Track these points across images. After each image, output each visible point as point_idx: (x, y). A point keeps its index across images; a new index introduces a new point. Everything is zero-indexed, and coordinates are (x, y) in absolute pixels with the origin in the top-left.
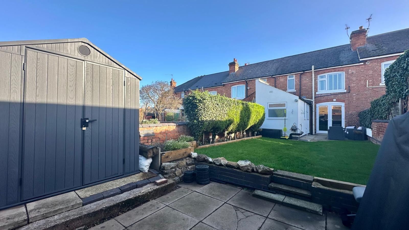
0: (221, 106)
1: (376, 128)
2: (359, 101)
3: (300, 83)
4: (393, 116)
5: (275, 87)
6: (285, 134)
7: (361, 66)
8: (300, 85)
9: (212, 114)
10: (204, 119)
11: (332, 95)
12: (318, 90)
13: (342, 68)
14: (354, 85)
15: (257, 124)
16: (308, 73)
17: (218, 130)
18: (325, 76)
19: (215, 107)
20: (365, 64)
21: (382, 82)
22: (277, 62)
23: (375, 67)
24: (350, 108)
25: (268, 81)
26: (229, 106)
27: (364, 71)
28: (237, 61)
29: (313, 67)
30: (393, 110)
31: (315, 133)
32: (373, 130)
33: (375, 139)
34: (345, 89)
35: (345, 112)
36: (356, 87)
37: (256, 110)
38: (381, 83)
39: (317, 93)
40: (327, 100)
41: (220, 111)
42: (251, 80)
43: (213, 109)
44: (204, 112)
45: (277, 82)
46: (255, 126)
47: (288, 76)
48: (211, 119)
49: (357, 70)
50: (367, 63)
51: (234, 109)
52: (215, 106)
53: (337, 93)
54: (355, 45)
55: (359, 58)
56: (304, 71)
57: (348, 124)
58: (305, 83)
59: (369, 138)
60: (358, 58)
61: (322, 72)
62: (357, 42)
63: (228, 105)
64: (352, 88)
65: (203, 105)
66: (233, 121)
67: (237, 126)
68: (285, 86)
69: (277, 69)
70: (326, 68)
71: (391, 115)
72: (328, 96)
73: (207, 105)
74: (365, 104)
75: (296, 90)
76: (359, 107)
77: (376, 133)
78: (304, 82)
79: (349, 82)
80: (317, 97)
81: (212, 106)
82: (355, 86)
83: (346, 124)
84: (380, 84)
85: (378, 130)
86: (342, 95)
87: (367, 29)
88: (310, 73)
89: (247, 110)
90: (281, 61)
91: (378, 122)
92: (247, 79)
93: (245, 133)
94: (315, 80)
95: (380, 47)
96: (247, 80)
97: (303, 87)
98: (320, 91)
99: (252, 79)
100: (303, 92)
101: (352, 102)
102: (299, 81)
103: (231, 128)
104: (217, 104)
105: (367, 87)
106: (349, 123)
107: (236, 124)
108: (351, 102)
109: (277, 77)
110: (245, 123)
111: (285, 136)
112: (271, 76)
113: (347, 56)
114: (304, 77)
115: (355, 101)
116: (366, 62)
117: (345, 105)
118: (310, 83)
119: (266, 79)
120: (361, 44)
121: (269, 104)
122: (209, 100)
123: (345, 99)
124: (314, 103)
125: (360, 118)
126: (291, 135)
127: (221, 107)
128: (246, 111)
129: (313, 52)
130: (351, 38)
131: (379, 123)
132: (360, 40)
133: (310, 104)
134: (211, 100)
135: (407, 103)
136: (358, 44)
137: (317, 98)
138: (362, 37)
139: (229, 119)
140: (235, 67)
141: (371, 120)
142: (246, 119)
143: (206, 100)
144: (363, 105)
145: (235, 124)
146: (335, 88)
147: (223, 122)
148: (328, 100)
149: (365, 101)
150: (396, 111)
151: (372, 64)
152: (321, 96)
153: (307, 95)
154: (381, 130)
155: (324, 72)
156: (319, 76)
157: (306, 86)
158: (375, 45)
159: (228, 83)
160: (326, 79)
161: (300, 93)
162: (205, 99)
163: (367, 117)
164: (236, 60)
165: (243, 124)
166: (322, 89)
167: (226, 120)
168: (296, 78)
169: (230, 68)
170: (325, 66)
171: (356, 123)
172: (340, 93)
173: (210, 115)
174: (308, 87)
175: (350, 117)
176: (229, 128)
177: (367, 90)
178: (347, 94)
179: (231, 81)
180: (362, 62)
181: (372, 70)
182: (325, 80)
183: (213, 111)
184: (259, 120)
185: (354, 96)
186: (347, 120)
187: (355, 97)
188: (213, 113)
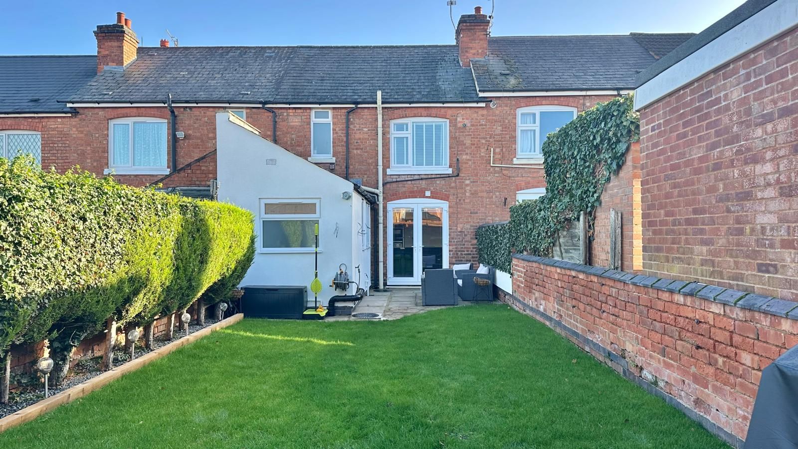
0: (98, 223)
1: (523, 275)
2: (477, 199)
3: (347, 139)
4: (563, 251)
5: (275, 141)
6: (316, 301)
7: (480, 109)
8: (348, 143)
9: (57, 263)
10: (17, 290)
11: (422, 179)
12: (392, 163)
13: (443, 110)
14: (468, 158)
15: (231, 276)
16: (366, 110)
17: (81, 329)
18: (407, 125)
19: (69, 231)
20: (487, 107)
21: (517, 157)
22: (275, 59)
23: (507, 119)
24: (459, 216)
25: (250, 119)
26: (130, 221)
27: (486, 125)
28: (130, 23)
29: (379, 93)
30: (564, 237)
31: (385, 284)
32: (515, 277)
33: (519, 301)
34: (450, 167)
35: (450, 226)
36: (470, 163)
37: (230, 229)
38: (515, 157)
39: (388, 170)
40: (411, 192)
41: (93, 246)
42: (190, 108)
43: (63, 240)
44: (18, 261)
45: (281, 125)
46: (223, 285)
47: (313, 113)
48: (53, 285)
49: (472, 119)
50: (491, 104)
51: (151, 234)
52: (70, 223)
53: (433, 176)
54: (466, 52)
55: (478, 89)
56: (356, 103)
57: (456, 258)
58: (360, 139)
59: (502, 295)
60: (473, 88)
61: (400, 111)
62: (471, 45)
63: (126, 216)
64: (464, 165)
65: (10, 225)
66: (148, 279)
67: (163, 297)
68: (306, 142)
69: (279, 83)
70: (410, 103)
71: (558, 248)
72: (413, 182)
73: (29, 225)
74: (488, 206)
75: (337, 159)
76: (477, 213)
77: (523, 286)
78: (357, 136)
79: (458, 148)
80: (388, 183)
81: (58, 229)
82: (469, 160)
83: (452, 258)
84: (515, 159)
85: (528, 279)
86: (443, 182)
87: (490, 17)
88: (373, 111)
89: (198, 230)
90: (289, 58)
91: (529, 261)
92: (173, 102)
93: (186, 317)
94: (383, 134)
95: (512, 69)
96: (173, 105)
97: (355, 151)
98: (396, 165)
99: (195, 105)
100: (355, 164)
101: (464, 200)
102: (344, 132)
103: (137, 309)
104: (81, 218)
105: (492, 165)
106: (457, 254)
107: (160, 289)
108: (462, 201)
109: (281, 111)
110: (190, 280)
111: (316, 308)
112: (260, 103)
113: (452, 80)
114: (357, 121)
115: (469, 197)
116: (491, 101)
117: (450, 207)
118: (372, 139)
119: (244, 111)
120: (478, 51)
121: (263, 202)
122: (42, 202)
123: (449, 191)
124: (381, 198)
125: (478, 241)
126: (333, 301)
127: (97, 226)
128: (197, 235)
129: (374, 47)
130: (458, 32)
131: (530, 264)
132: (476, 41)
133: (372, 201)
134: (50, 202)
135: (593, 224)
136: (472, 51)
137: (388, 186)
138: (480, 34)
139: (130, 275)
140: (121, 47)
141: (510, 252)
142: (194, 265)
143: (26, 204)
144: (483, 209)
145: (153, 288)
146: (429, 163)
147: (105, 290)
148: (413, 192)
149: (488, 200)
150: (570, 241)
151: (500, 108)
152: (398, 180)
153: (366, 176)
154: (536, 281)
155: (406, 114)
156: (393, 124)
157: (362, 149)
158: (503, 61)
159: (96, 105)
160: (408, 134)
161: (347, 167)
162: (18, 199)
163: (501, 244)
164: (126, 20)
165: (185, 284)
166: (400, 160)
167: (121, 281)
168: (336, 120)
169: (99, 47)
170: (407, 97)
171: (470, 254)
172: (439, 176)
173: (46, 267)
174: (367, 152)
175: (459, 239)
176: (127, 311)
177: (491, 173)
178: (454, 178)
179: (106, 98)
180: (483, 102)
181: (500, 124)
182: (407, 138)
183: (60, 248)
184: (239, 262)
185: (467, 185)
186: (454, 247)
187: (468, 188)
188: (62, 260)
